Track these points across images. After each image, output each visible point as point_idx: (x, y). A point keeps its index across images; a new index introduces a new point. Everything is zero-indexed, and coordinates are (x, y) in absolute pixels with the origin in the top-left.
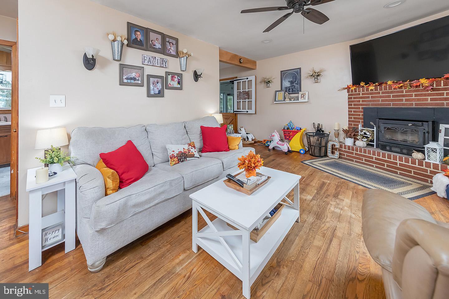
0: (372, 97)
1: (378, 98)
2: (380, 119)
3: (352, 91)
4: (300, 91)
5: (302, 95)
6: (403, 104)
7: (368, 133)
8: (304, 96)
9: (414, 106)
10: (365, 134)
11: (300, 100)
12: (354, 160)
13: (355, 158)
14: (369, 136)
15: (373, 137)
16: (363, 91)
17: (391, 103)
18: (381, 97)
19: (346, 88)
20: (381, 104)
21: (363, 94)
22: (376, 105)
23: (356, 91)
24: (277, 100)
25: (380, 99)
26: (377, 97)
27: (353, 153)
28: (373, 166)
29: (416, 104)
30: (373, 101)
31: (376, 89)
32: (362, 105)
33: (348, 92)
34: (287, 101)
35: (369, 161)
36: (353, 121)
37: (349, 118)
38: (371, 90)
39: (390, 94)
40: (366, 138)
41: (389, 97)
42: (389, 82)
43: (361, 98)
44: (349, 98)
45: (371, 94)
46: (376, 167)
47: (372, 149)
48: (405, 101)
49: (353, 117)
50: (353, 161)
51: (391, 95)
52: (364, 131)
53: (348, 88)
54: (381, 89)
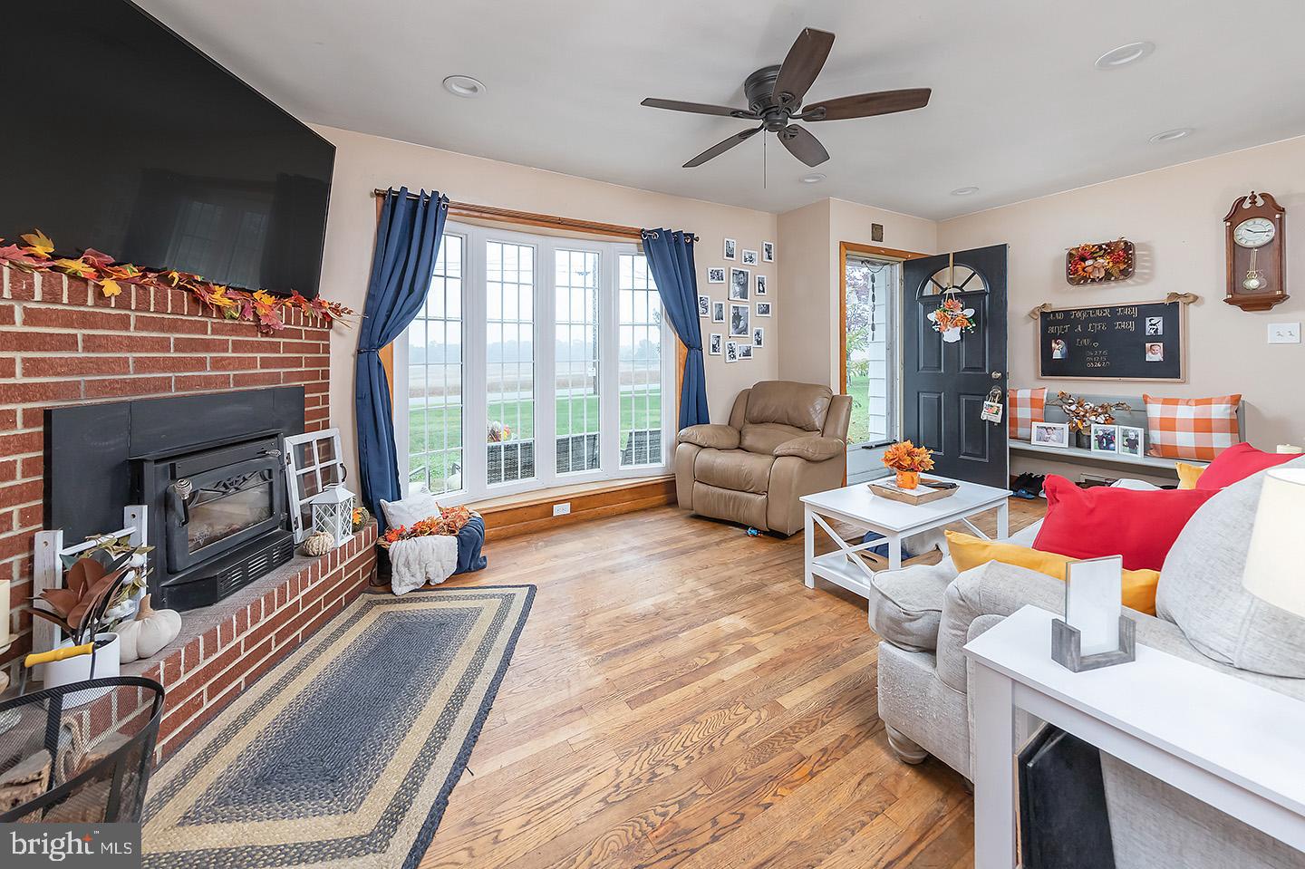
0: (90, 343)
1: (120, 350)
6: (207, 381)
17: (170, 378)
18: (133, 344)
20: (135, 386)
21: (30, 316)
22: (110, 387)
25: (131, 356)
26: (117, 344)
29: (237, 380)
30: (99, 366)
32: (23, 393)
39: (168, 331)
41: (164, 346)
43: (24, 343)
45: (87, 322)
48: (213, 368)
51: (173, 337)
54: (143, 305)
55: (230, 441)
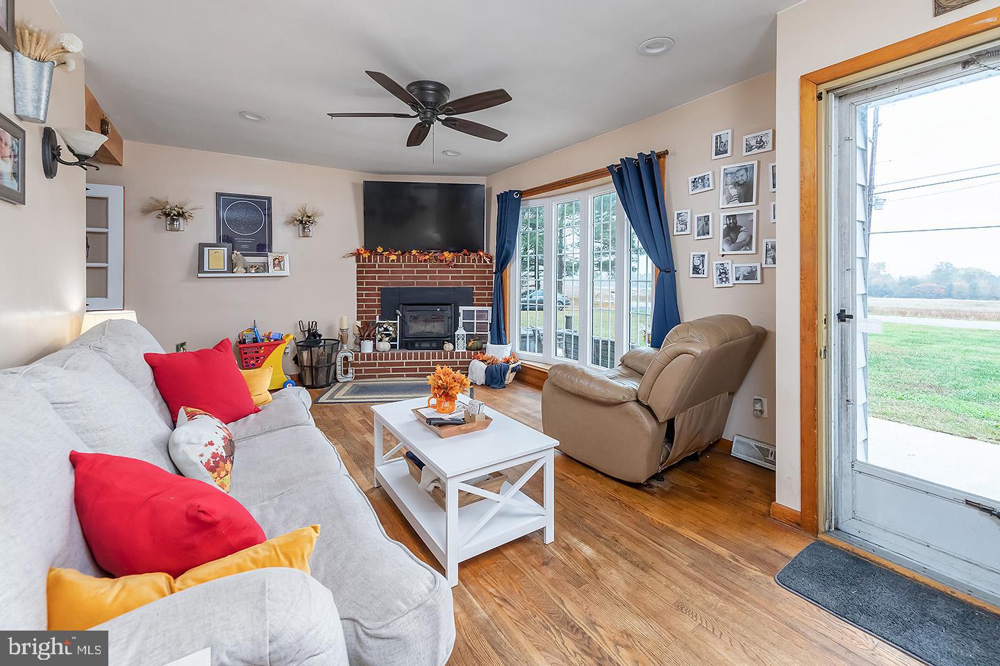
0: (392, 272)
1: (399, 274)
2: (404, 305)
3: (364, 260)
4: (270, 251)
5: (277, 262)
6: (427, 283)
7: (391, 329)
8: (279, 262)
9: (437, 286)
10: (386, 329)
11: (272, 271)
12: (377, 374)
13: (378, 371)
14: (391, 333)
15: (396, 334)
16: (381, 261)
17: (414, 282)
18: (403, 272)
19: (354, 254)
20: (403, 283)
21: (379, 266)
22: (396, 284)
23: (370, 261)
24: (206, 269)
25: (402, 275)
26: (399, 272)
27: (374, 365)
28: (402, 376)
29: (440, 284)
30: (393, 278)
31: (398, 260)
32: (377, 283)
33: (358, 260)
34: (240, 271)
35: (398, 371)
36: (365, 312)
37: (359, 306)
38: (393, 261)
40: (387, 337)
41: (412, 272)
42: (414, 252)
43: (378, 272)
44: (358, 272)
45: (392, 266)
46: (407, 376)
47: (396, 352)
48: (429, 279)
49: (364, 304)
50: (375, 377)
51: (415, 269)
52: (385, 326)
53: (358, 255)
54: (404, 261)
55: (427, 302)
